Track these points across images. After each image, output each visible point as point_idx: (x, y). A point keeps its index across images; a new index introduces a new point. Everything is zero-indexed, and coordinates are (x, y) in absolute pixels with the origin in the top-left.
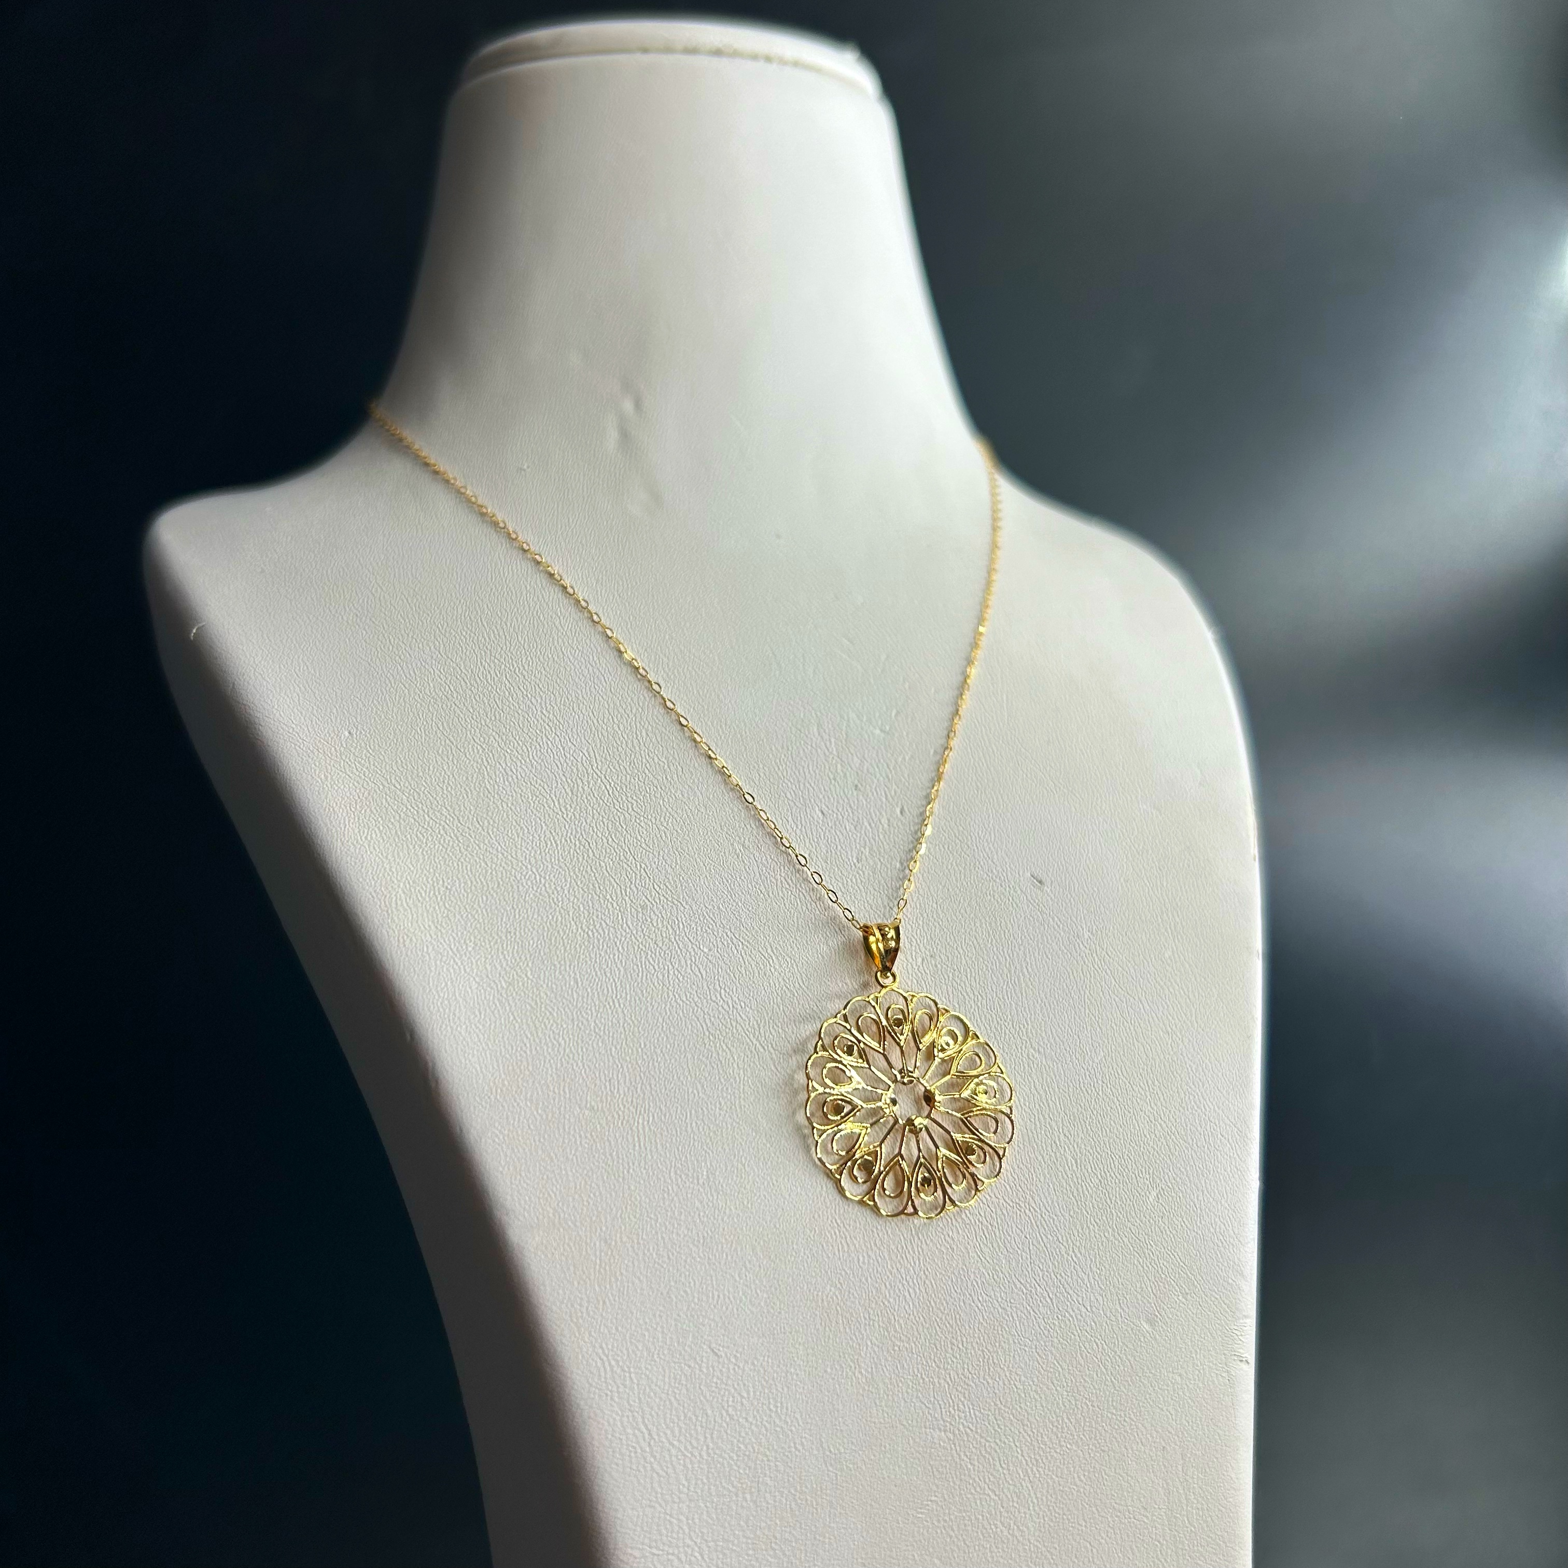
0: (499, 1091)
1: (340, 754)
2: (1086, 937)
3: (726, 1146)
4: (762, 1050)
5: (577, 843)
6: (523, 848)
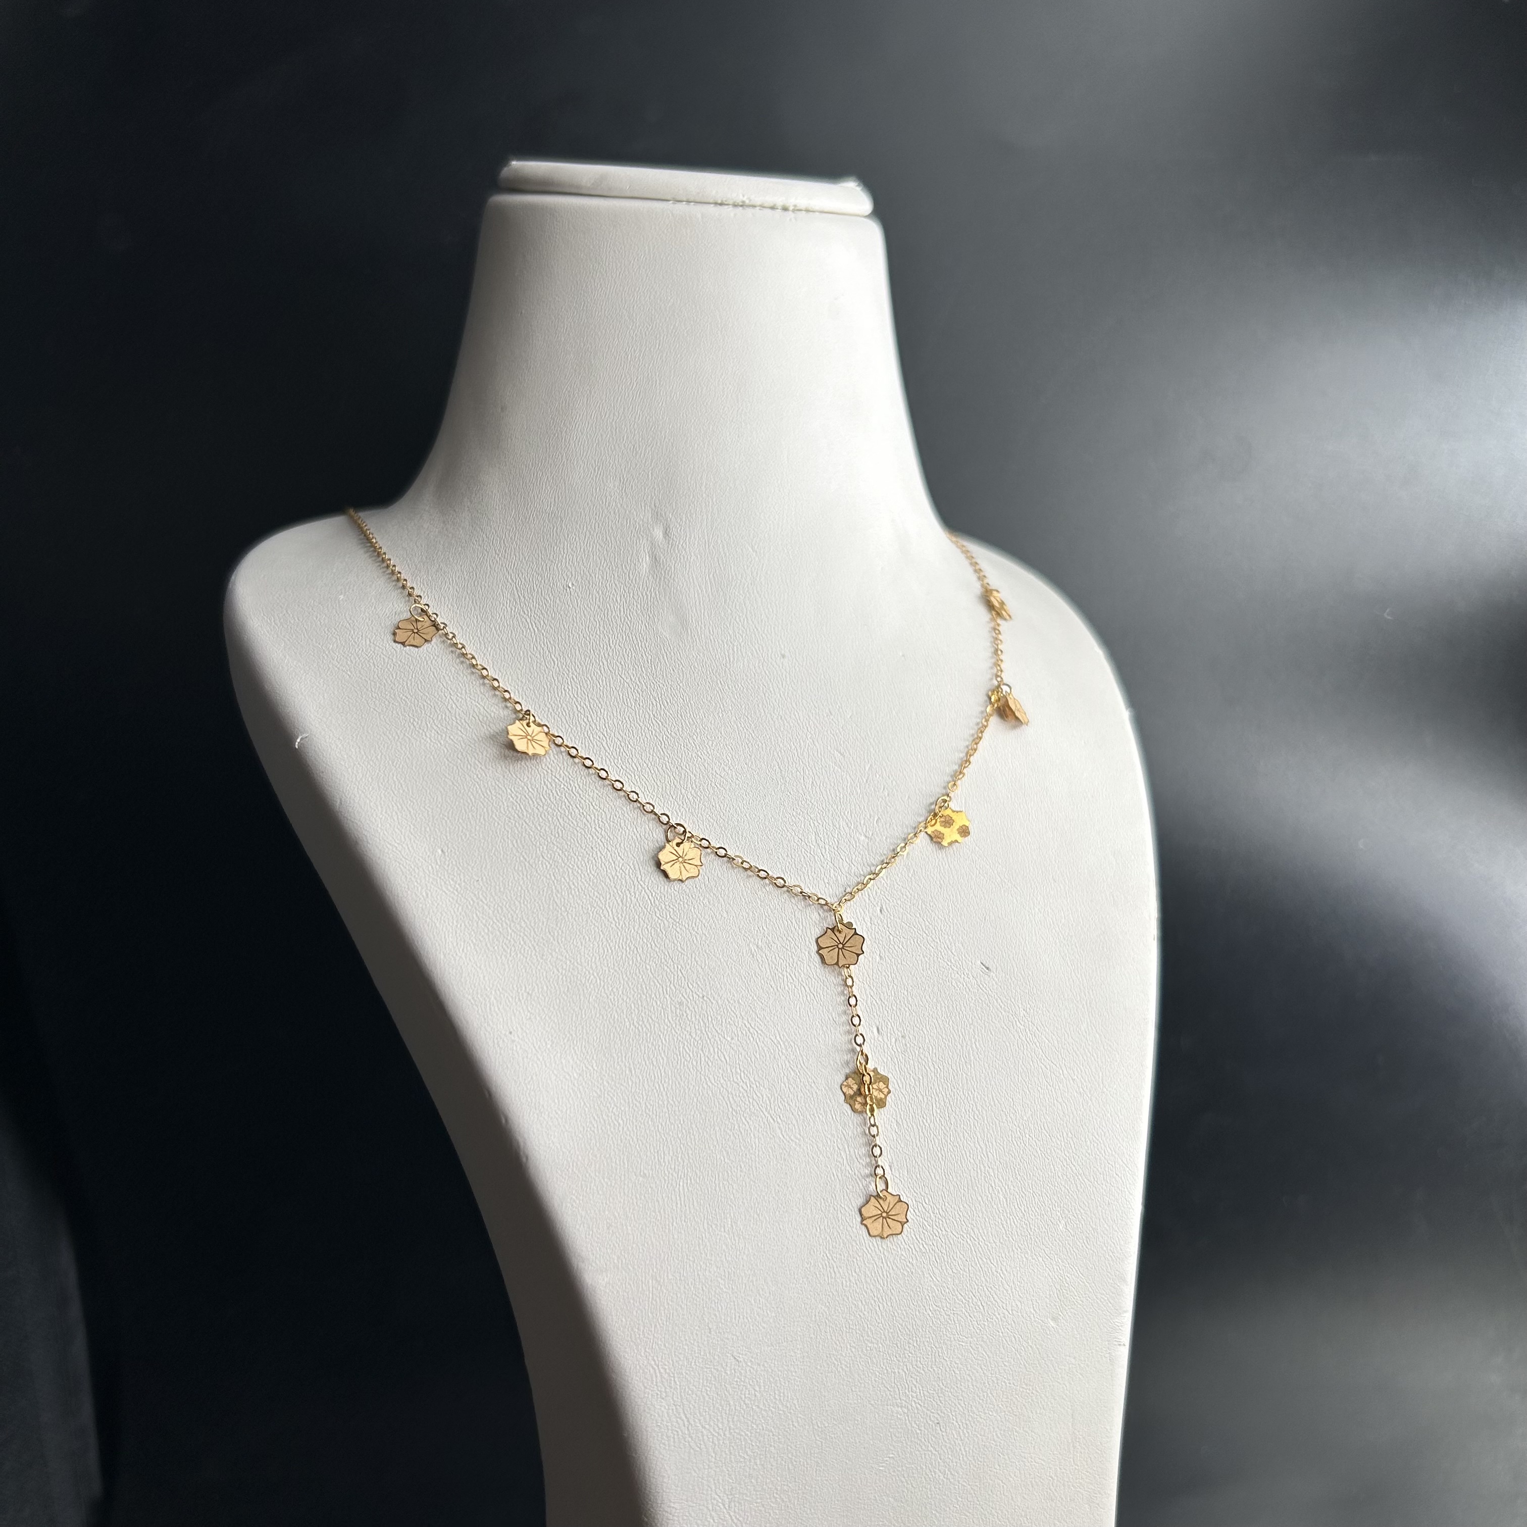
0: (575, 1164)
1: (437, 872)
2: (1022, 1015)
3: (745, 1201)
4: (772, 1121)
5: (628, 949)
6: (586, 956)
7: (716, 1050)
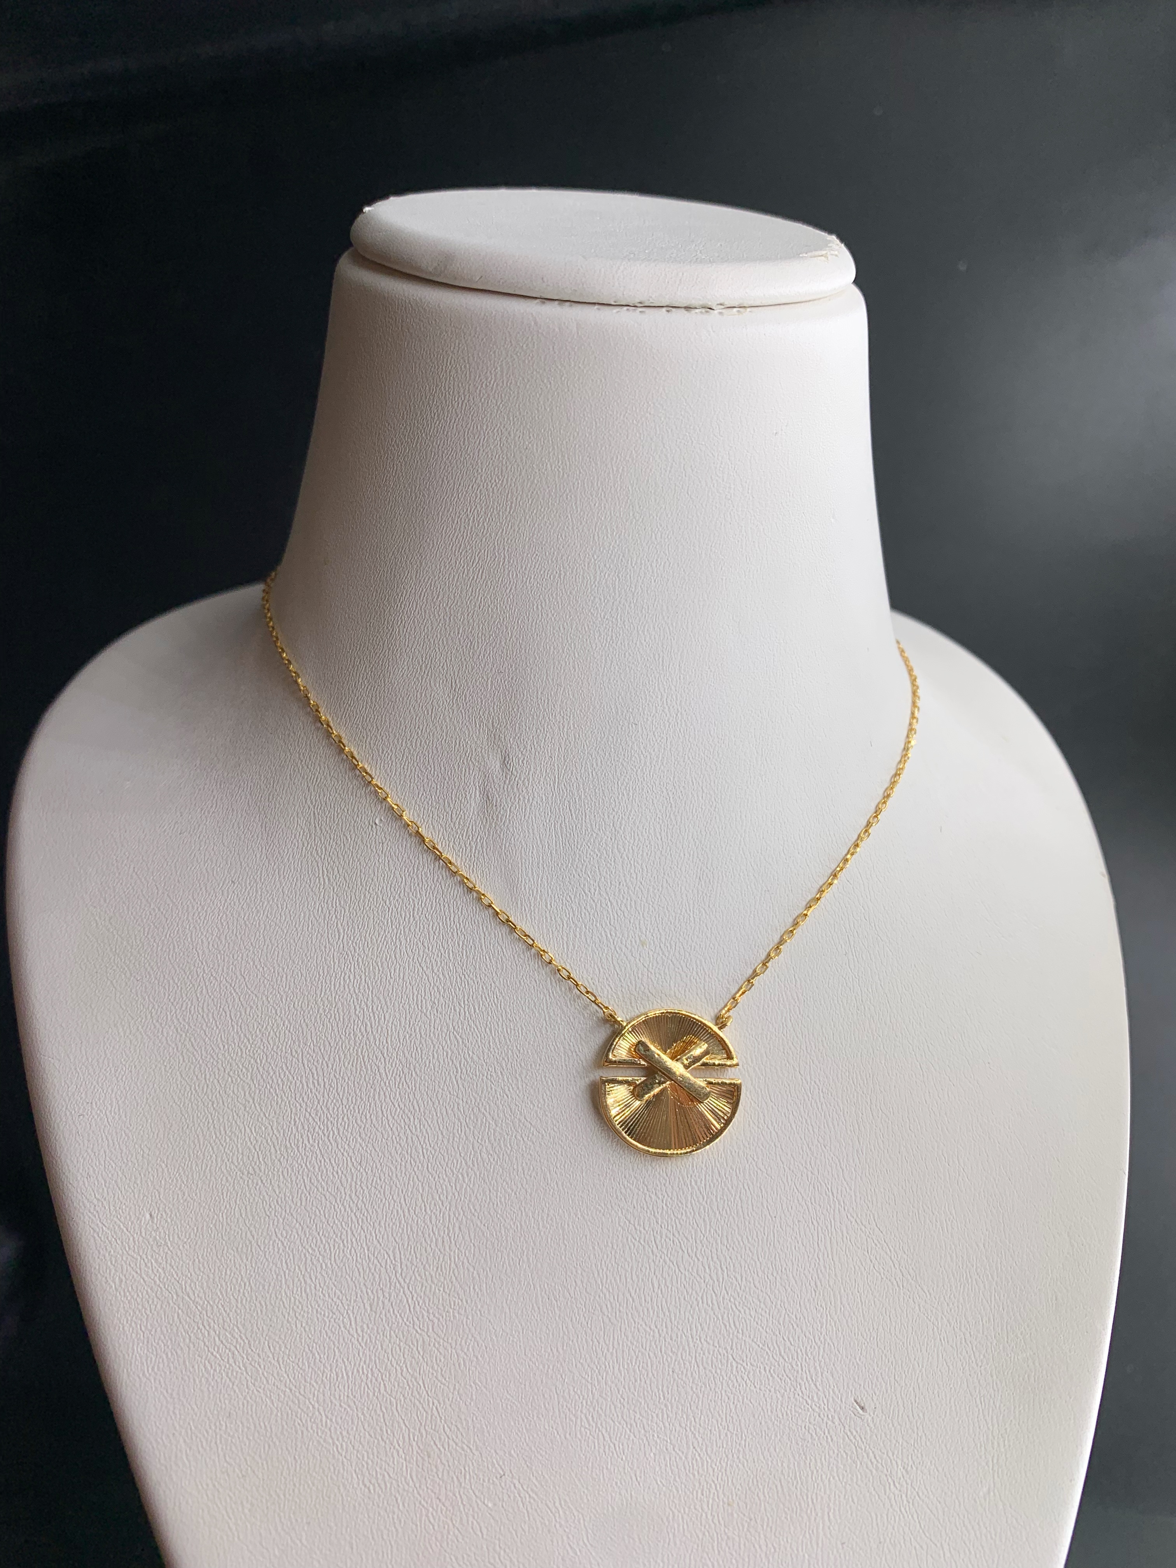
1: (138, 1248)
5: (370, 1374)
7: (471, 1519)
